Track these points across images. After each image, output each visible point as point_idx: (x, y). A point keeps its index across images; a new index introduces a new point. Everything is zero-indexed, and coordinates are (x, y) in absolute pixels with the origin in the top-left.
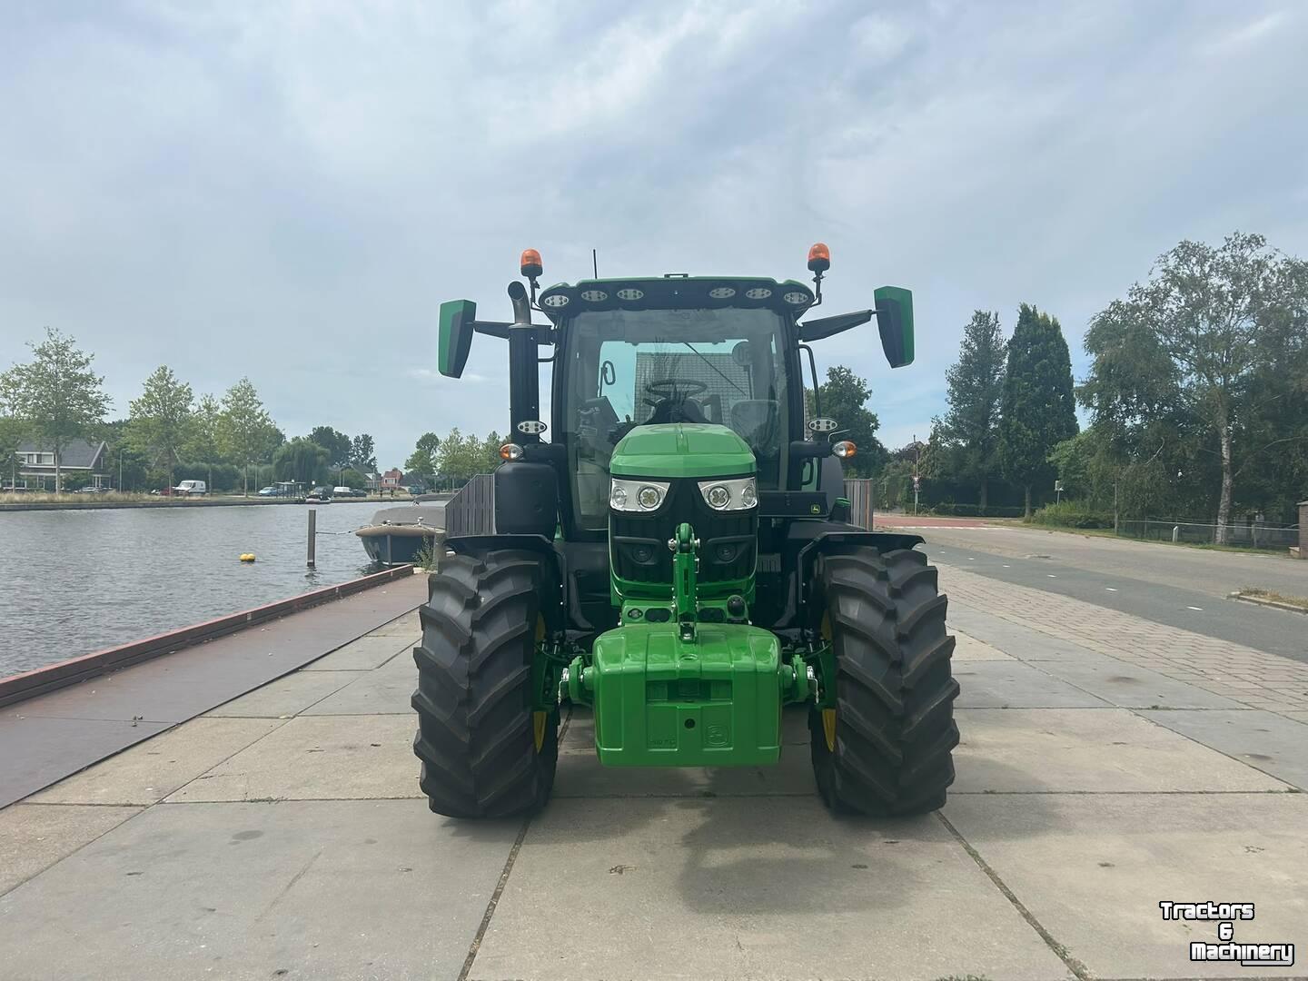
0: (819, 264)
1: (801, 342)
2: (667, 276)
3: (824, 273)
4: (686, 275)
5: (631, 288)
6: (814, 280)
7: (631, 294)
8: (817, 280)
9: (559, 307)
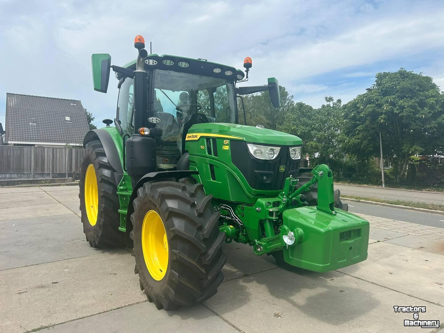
0: (248, 65)
1: (238, 95)
2: (200, 59)
3: (249, 69)
4: (206, 60)
5: (184, 62)
6: (246, 71)
7: (183, 65)
8: (247, 71)
9: (152, 65)
